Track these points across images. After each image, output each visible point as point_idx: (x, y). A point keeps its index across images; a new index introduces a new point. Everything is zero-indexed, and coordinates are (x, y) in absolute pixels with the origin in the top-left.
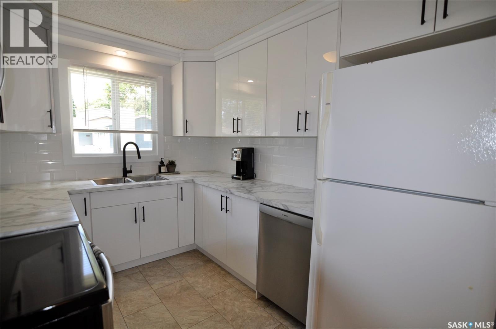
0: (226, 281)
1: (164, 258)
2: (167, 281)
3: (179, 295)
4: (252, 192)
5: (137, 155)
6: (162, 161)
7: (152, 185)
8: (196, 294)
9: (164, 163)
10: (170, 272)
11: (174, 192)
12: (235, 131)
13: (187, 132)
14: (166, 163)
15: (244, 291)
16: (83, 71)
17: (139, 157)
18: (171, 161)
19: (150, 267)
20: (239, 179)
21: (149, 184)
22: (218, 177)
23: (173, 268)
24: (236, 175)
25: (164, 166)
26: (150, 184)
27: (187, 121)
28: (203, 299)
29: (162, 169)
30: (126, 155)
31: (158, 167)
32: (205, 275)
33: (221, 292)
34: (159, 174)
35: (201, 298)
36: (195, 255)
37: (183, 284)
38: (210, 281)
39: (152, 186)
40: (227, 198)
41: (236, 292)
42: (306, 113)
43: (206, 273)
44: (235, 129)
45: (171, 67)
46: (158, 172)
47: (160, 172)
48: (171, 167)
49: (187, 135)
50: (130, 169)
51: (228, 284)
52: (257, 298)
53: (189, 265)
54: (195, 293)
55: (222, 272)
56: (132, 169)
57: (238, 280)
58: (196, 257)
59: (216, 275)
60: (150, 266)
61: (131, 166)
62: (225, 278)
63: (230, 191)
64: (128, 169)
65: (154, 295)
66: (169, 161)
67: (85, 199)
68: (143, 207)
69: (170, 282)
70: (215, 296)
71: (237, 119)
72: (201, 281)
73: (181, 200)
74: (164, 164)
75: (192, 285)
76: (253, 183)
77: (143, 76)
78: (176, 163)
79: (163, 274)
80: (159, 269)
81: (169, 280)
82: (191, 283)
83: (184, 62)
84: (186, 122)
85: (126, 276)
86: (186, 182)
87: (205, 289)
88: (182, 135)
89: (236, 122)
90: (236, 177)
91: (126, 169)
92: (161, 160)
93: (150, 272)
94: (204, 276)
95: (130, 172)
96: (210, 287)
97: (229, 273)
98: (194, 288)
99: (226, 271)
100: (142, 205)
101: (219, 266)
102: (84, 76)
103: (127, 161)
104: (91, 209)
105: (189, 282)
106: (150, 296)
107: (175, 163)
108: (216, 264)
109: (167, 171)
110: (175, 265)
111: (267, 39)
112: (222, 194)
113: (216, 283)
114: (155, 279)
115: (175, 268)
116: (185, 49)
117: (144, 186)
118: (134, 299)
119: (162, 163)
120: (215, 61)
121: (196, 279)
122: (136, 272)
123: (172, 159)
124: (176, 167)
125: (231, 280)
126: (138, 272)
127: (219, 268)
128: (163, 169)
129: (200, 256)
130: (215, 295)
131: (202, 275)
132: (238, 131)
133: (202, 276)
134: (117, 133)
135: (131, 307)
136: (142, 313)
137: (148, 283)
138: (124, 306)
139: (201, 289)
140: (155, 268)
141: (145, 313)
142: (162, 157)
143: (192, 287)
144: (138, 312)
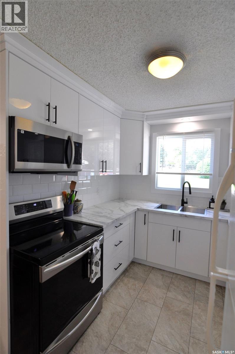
1: (196, 279)
2: (180, 297)
3: (177, 313)
5: (189, 191)
8: (188, 325)
10: (189, 292)
16: (163, 137)
17: (190, 193)
19: (181, 279)
21: (185, 215)
23: (194, 290)
28: (189, 333)
29: (211, 205)
31: (208, 202)
34: (208, 208)
35: (188, 331)
54: (189, 323)
56: (187, 201)
61: (187, 199)
65: (163, 299)
67: (145, 215)
68: (180, 231)
69: (181, 299)
75: (194, 315)
77: (203, 132)
79: (183, 290)
80: (185, 284)
81: (182, 297)
82: (194, 313)
85: (162, 275)
86: (220, 221)
87: (199, 327)
91: (184, 200)
92: (212, 197)
93: (178, 282)
98: (192, 319)
103: (184, 195)
104: (148, 222)
105: (193, 310)
106: (161, 298)
107: (225, 201)
110: (197, 290)
114: (175, 289)
115: (196, 292)
117: (181, 215)
118: (152, 292)
121: (201, 313)
126: (171, 277)
135: (145, 295)
136: (146, 304)
137: (168, 289)
138: (143, 292)
139: (196, 325)
140: (183, 282)
141: (147, 306)
142: (213, 195)
143: (192, 317)
144: (145, 301)
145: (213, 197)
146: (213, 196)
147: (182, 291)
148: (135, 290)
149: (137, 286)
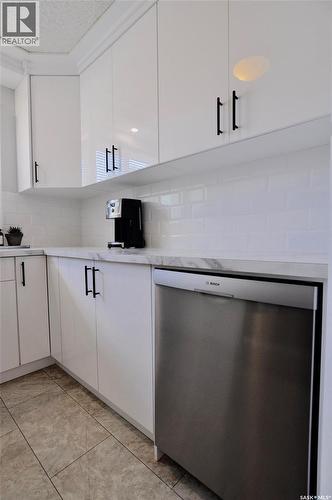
0: (98, 422)
11: (9, 270)
12: (110, 169)
13: (37, 181)
15: (132, 442)
18: (14, 228)
24: (115, 243)
27: (36, 165)
32: (60, 414)
33: (85, 451)
35: (41, 476)
36: (52, 376)
37: (13, 442)
38: (67, 427)
40: (94, 270)
41: (115, 447)
42: (235, 97)
43: (64, 409)
45: (14, 90)
48: (14, 237)
49: (38, 185)
51: (102, 430)
52: (156, 458)
53: (35, 397)
55: (94, 405)
57: (121, 418)
58: (52, 379)
59: (81, 413)
62: (97, 417)
63: (99, 257)
66: (11, 227)
70: (73, 465)
71: (112, 149)
72: (50, 428)
73: (22, 284)
82: (30, 438)
83: (30, 75)
87: (54, 448)
88: (30, 187)
89: (110, 154)
94: (58, 418)
96: (65, 442)
97: (104, 405)
98: (32, 449)
99: (100, 402)
101: (89, 393)
105: (25, 434)
107: (20, 231)
108: (85, 389)
109: (6, 243)
110: (10, 399)
112: (85, 264)
113: (78, 431)
115: (8, 404)
120: (79, 75)
121: (42, 426)
123: (15, 225)
124: (23, 238)
125: (107, 420)
127: (88, 397)
129: (59, 376)
130: (72, 461)
131: (56, 413)
132: (114, 168)
133: (55, 417)
139: (46, 450)
143: (30, 446)
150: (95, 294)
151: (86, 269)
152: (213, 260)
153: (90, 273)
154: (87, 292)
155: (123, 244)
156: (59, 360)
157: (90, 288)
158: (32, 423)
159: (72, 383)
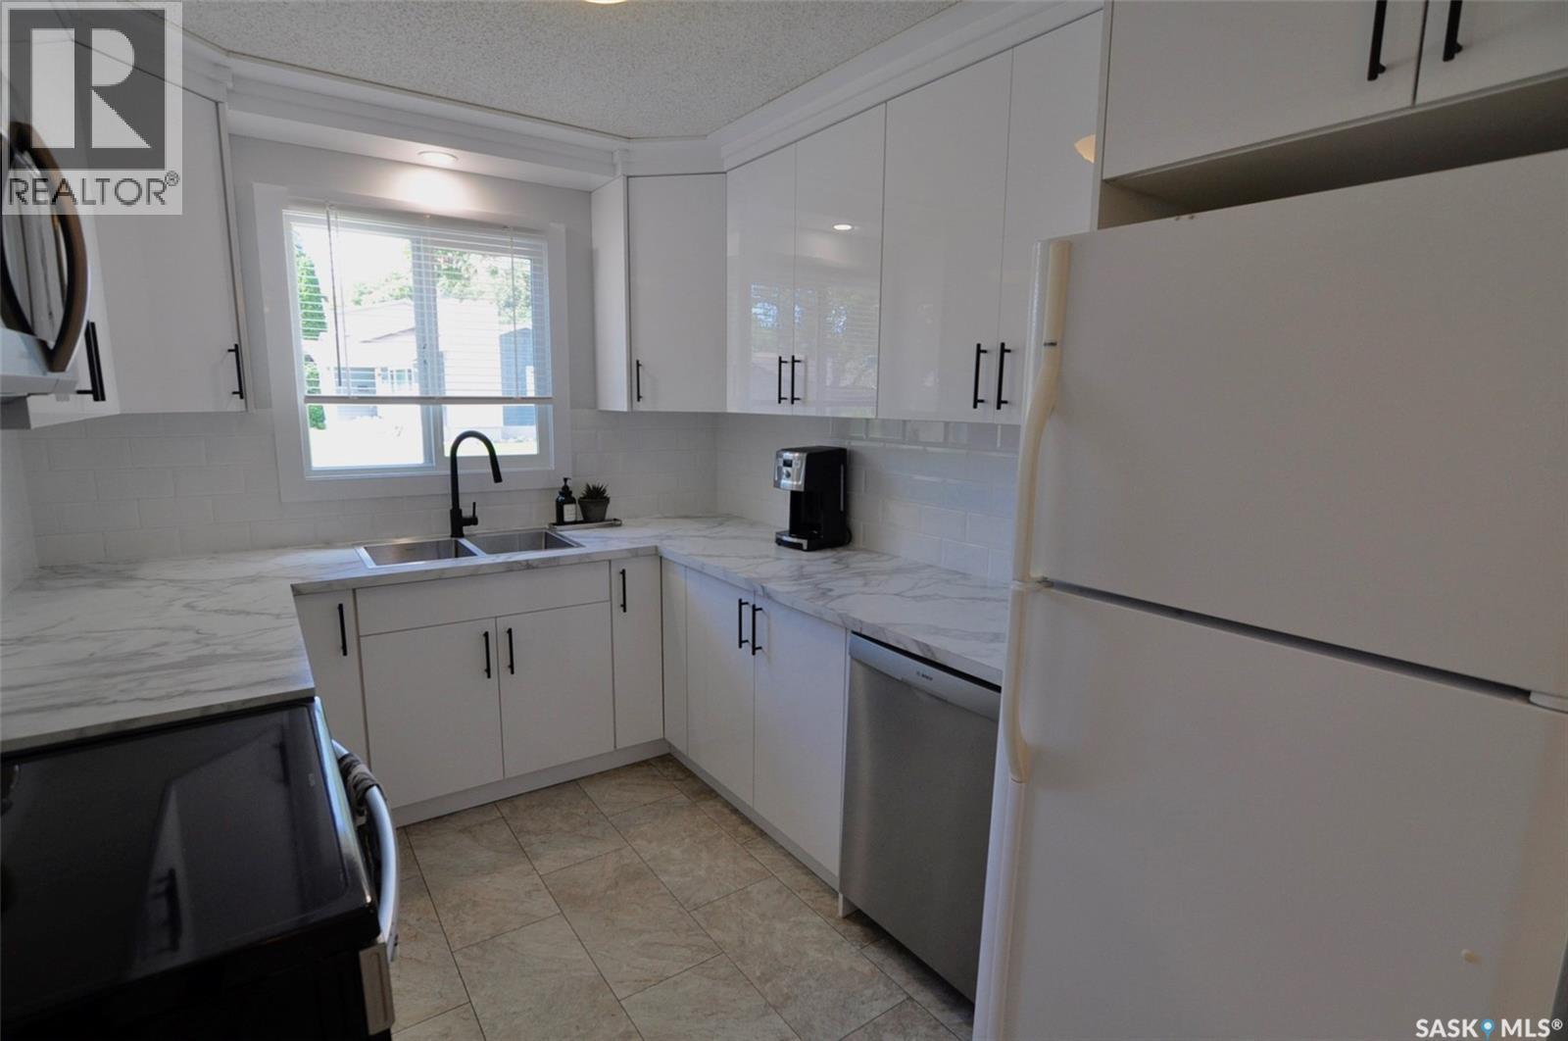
0: (752, 856)
1: (575, 780)
2: (579, 850)
3: (613, 892)
4: (830, 593)
5: (490, 471)
6: (566, 488)
7: (534, 565)
8: (662, 894)
9: (571, 492)
10: (588, 823)
11: (600, 583)
12: (785, 399)
13: (639, 398)
14: (577, 494)
15: (807, 890)
16: (326, 218)
17: (497, 477)
18: (594, 488)
19: (534, 805)
20: (798, 547)
21: (525, 563)
22: (735, 538)
23: (596, 810)
24: (790, 536)
25: (572, 501)
26: (527, 561)
27: (638, 365)
28: (681, 909)
29: (565, 512)
30: (459, 471)
31: (554, 503)
32: (690, 836)
33: (734, 889)
34: (559, 528)
35: (675, 907)
36: (666, 773)
37: (627, 861)
38: (704, 854)
39: (533, 568)
40: (754, 609)
41: (779, 892)
42: (1003, 350)
43: (696, 829)
44: (786, 393)
45: (590, 193)
46: (554, 521)
47: (560, 521)
48: (594, 506)
49: (642, 406)
50: (471, 514)
51: (759, 867)
52: (840, 913)
53: (645, 805)
54: (659, 889)
55: (744, 829)
56: (477, 514)
57: (789, 855)
58: (668, 780)
59: (723, 839)
60: (534, 803)
61: (474, 504)
62: (750, 848)
63: (763, 588)
64: (467, 512)
65: (539, 890)
66: (588, 486)
67: (341, 607)
68: (510, 631)
69: (587, 852)
70: (717, 903)
71: (790, 360)
72: (676, 853)
73: (622, 609)
74: (573, 495)
75: (651, 865)
76: (838, 561)
77: (505, 227)
78: (608, 493)
79: (568, 829)
80: (557, 811)
81: (585, 848)
82: (649, 860)
83: (628, 177)
84: (636, 368)
85: (465, 830)
86: (635, 553)
87: (688, 879)
88: (625, 409)
89: (786, 368)
90: (790, 539)
91: (460, 511)
92: (563, 484)
93: (532, 819)
94: (687, 840)
95: (473, 521)
96: (702, 873)
97: (762, 833)
98: (656, 875)
99: (755, 827)
100: (504, 624)
101: (735, 811)
102: (330, 236)
103: (461, 489)
104: (359, 637)
105: (642, 855)
106: (529, 892)
107: (605, 491)
108: (727, 804)
109: (581, 518)
110: (605, 803)
111: (884, 105)
112: (739, 597)
113: (722, 862)
114: (545, 843)
115: (605, 810)
116: (629, 138)
117: (510, 568)
118: (483, 898)
119: (566, 495)
120: (725, 173)
121: (664, 848)
122: (493, 818)
123: (595, 481)
124: (609, 506)
125: (765, 856)
126: (499, 818)
127: (734, 817)
128: (570, 512)
129: (680, 776)
130: (716, 898)
131: (684, 834)
132: (793, 399)
133: (683, 839)
134: (433, 404)
135: (475, 922)
136: (504, 941)
137: (523, 852)
138: (455, 918)
139: (677, 879)
140: (548, 809)
141: (513, 943)
142: (566, 477)
143: (652, 871)
144: (493, 937)
145: (569, 483)
146: (566, 480)
147: (569, 832)
148: (416, 936)
149: (413, 922)
150: (754, 649)
151: (741, 603)
152: (927, 646)
153: (747, 611)
154: (741, 642)
155: (805, 543)
156: (680, 747)
157: (747, 635)
158: (650, 842)
159: (703, 790)
